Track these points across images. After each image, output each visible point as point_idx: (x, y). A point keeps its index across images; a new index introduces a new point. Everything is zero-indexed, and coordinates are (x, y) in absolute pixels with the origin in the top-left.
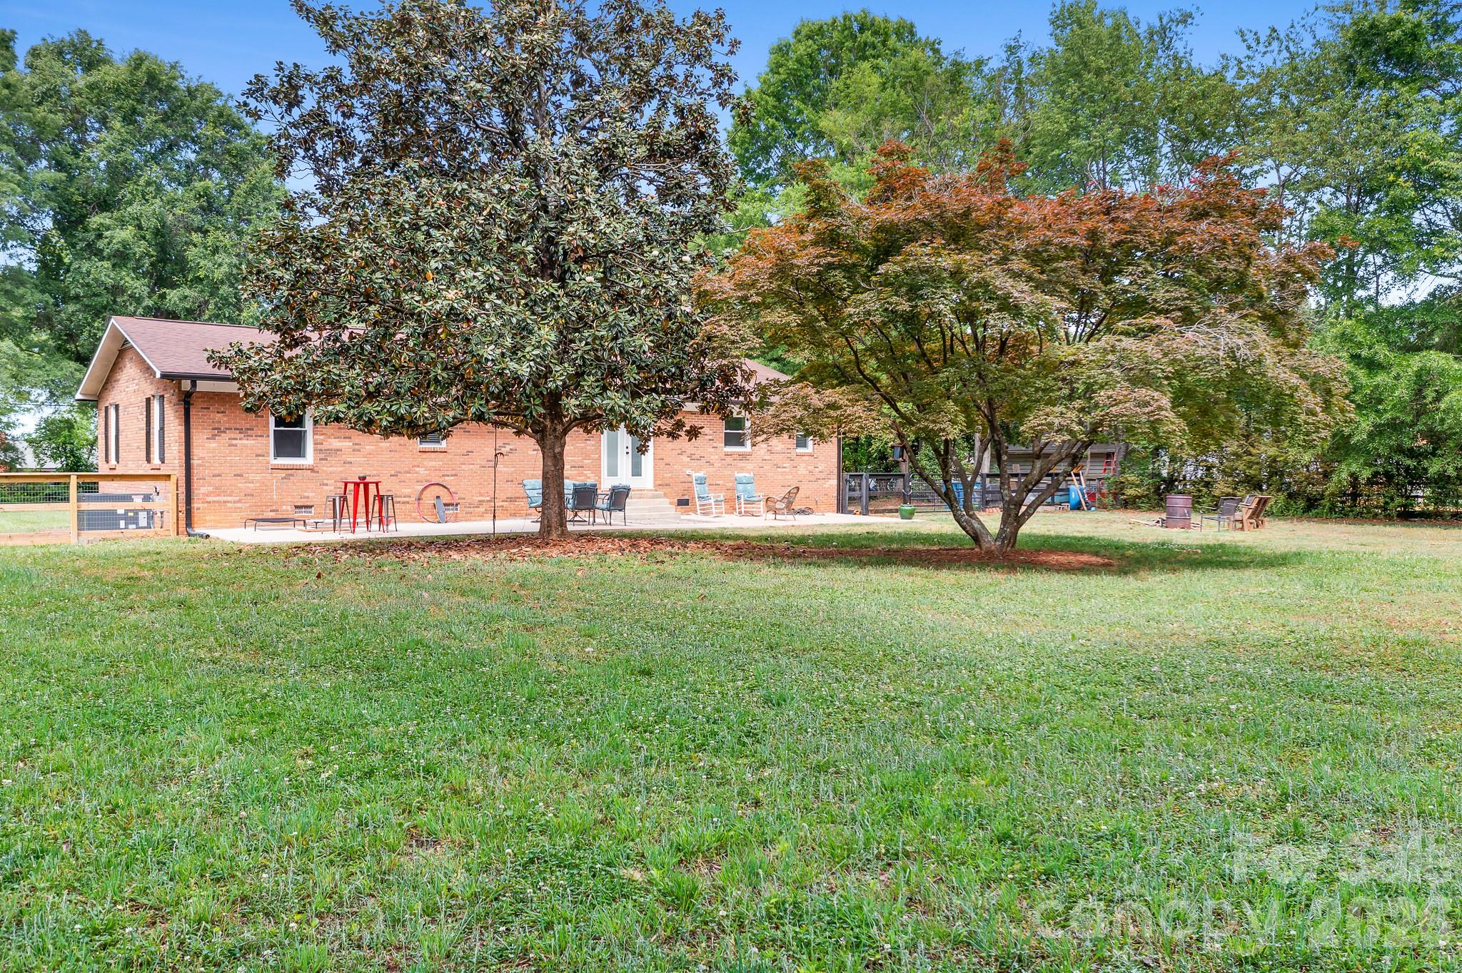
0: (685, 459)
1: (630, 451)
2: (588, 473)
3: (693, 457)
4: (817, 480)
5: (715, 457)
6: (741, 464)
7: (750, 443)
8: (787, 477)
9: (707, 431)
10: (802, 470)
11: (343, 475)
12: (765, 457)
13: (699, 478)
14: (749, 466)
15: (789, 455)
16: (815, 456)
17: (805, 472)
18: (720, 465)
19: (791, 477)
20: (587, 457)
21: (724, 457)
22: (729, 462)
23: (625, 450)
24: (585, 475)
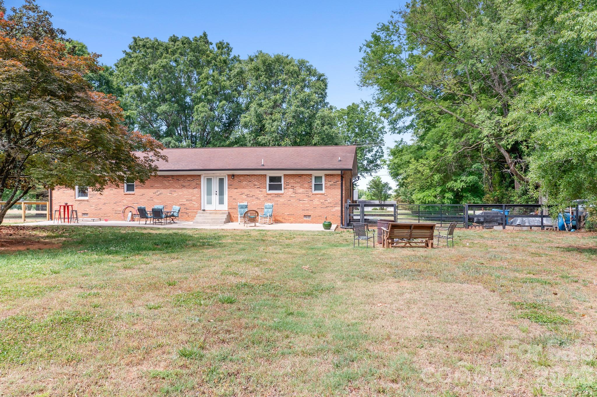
0: (244, 196)
1: (218, 193)
2: (194, 203)
3: (249, 196)
4: (327, 207)
5: (262, 195)
6: (276, 199)
7: (285, 189)
8: (306, 205)
9: (256, 183)
10: (316, 202)
11: (98, 203)
12: (292, 196)
13: (241, 206)
14: (281, 200)
15: (307, 194)
16: (325, 195)
17: (318, 203)
18: (264, 199)
19: (308, 205)
20: (194, 196)
21: (266, 195)
22: (269, 198)
23: (215, 193)
24: (193, 204)
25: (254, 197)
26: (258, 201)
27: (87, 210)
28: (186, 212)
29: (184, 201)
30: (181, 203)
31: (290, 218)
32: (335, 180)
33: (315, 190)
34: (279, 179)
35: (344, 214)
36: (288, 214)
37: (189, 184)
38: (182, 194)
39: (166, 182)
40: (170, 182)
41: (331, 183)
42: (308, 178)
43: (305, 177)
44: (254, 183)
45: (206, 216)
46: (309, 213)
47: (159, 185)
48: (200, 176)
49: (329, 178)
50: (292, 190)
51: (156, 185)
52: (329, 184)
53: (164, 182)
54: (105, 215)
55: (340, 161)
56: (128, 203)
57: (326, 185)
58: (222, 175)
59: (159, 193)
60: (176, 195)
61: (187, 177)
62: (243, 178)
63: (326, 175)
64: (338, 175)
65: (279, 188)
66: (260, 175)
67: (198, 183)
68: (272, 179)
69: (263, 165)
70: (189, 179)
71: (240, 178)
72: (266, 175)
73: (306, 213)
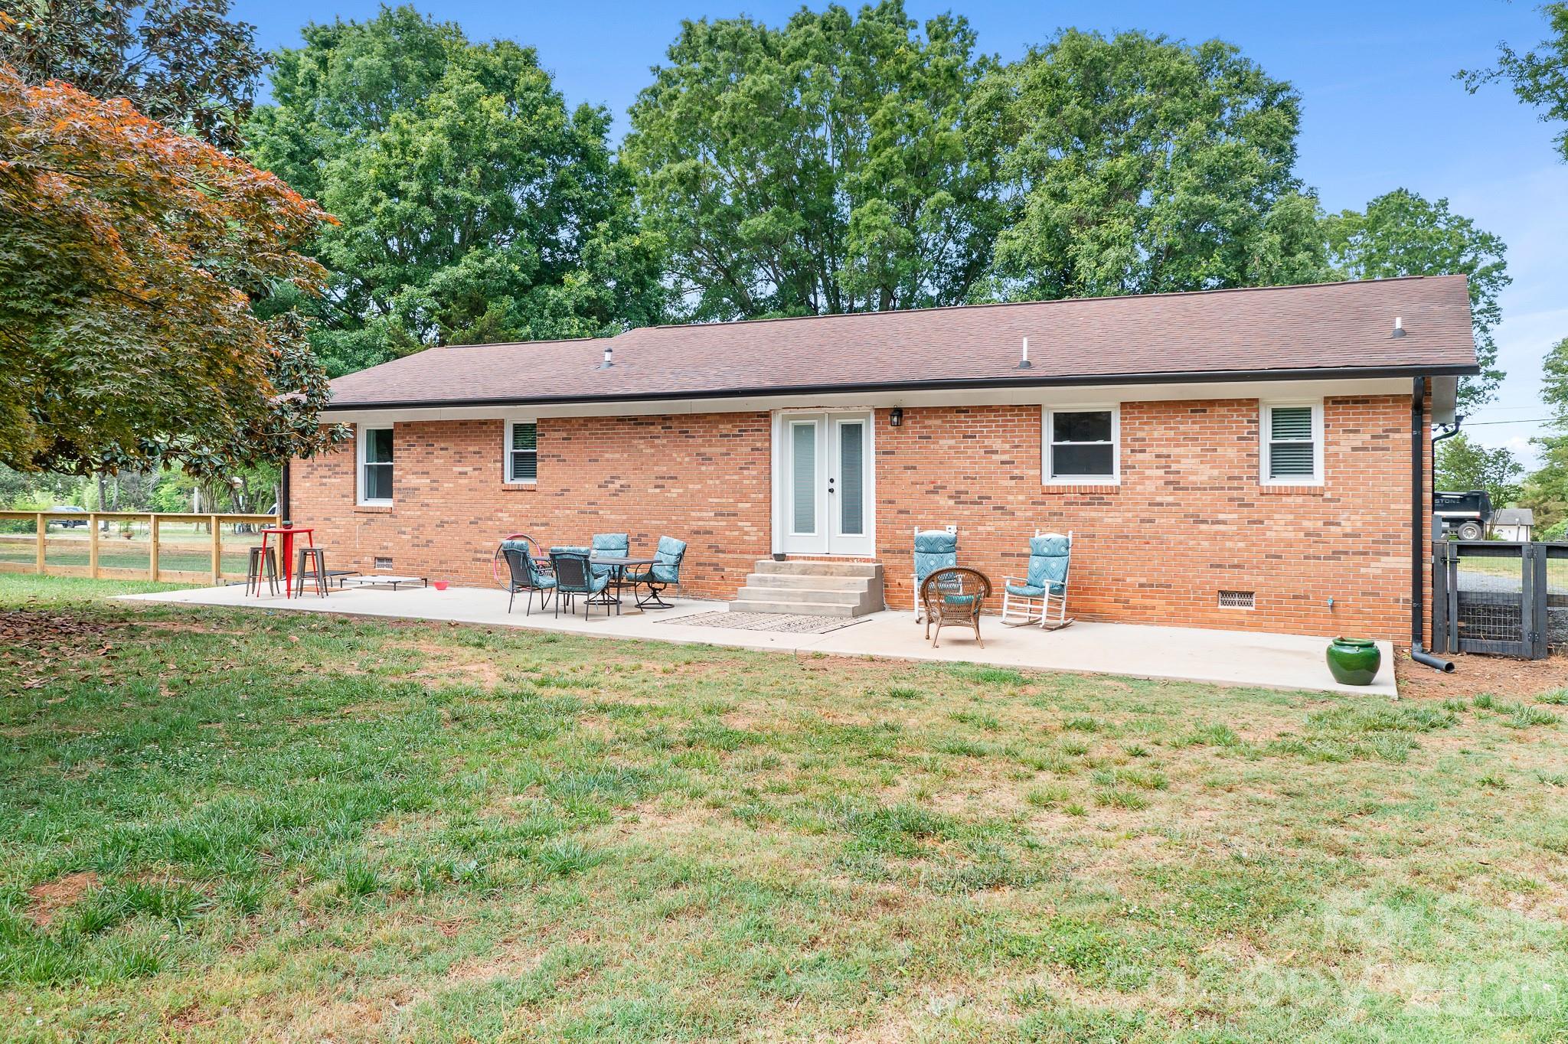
0: (944, 501)
1: (837, 486)
2: (746, 525)
3: (963, 497)
4: (1336, 554)
5: (1021, 498)
6: (1087, 513)
7: (1125, 467)
8: (1229, 544)
9: (997, 444)
10: (1280, 528)
11: (421, 521)
12: (1159, 499)
13: (927, 541)
14: (1110, 518)
15: (1235, 494)
16: (1328, 495)
17: (1291, 535)
18: (1030, 514)
19: (1241, 545)
20: (744, 498)
21: (1039, 498)
22: (1055, 509)
23: (827, 485)
24: (740, 529)
25: (987, 506)
26: (1006, 524)
27: (390, 544)
28: (715, 560)
29: (705, 518)
30: (695, 525)
31: (1148, 602)
32: (1381, 424)
33: (1275, 472)
34: (1098, 424)
35: (1428, 590)
36: (1143, 580)
37: (724, 450)
38: (699, 491)
39: (640, 444)
40: (657, 441)
41: (1357, 440)
42: (1238, 420)
43: (1223, 411)
44: (987, 442)
45: (784, 583)
46: (1246, 580)
47: (617, 456)
48: (766, 416)
49: (1350, 417)
50: (1161, 472)
51: (607, 456)
52: (1346, 443)
53: (635, 442)
54: (444, 567)
55: (1403, 333)
56: (513, 524)
57: (1333, 449)
58: (854, 410)
59: (617, 484)
60: (680, 495)
61: (718, 422)
62: (938, 422)
63: (1333, 402)
64: (1397, 399)
65: (1101, 462)
66: (1012, 408)
67: (759, 445)
68: (1067, 425)
69: (1028, 364)
70: (725, 428)
71: (928, 422)
72: (1038, 408)
73: (1230, 580)
